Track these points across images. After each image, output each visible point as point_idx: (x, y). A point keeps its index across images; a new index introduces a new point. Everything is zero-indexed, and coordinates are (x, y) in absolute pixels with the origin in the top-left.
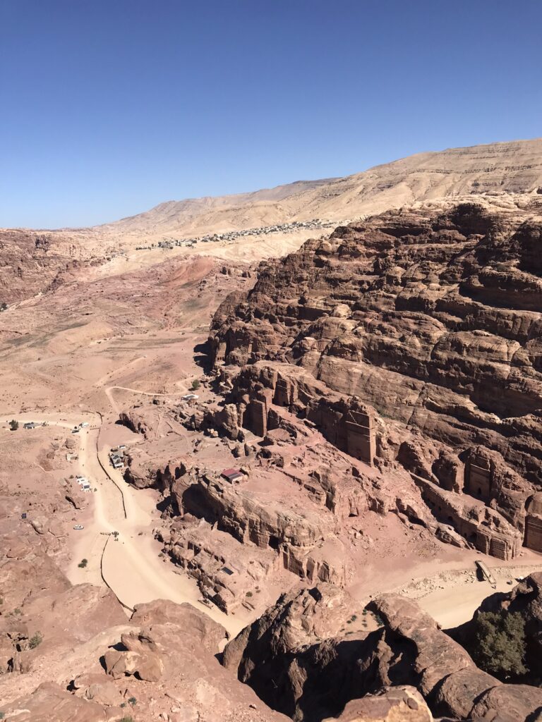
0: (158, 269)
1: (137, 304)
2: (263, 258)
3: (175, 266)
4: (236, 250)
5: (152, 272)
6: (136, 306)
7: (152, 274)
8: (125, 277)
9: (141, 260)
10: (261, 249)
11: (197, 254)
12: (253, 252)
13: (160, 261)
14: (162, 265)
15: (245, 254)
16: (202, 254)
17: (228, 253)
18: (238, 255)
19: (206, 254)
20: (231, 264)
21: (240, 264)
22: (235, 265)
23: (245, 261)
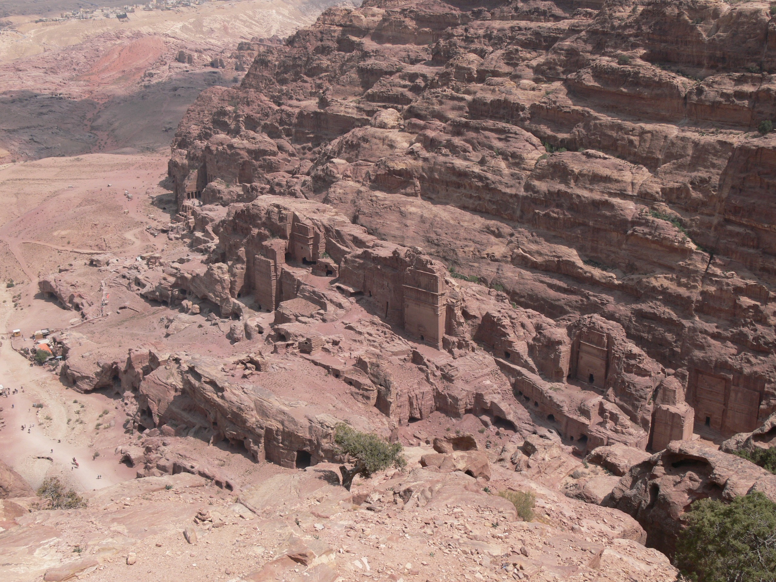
0: (73, 54)
1: (44, 110)
2: (242, 37)
3: (101, 48)
4: (198, 25)
5: (64, 59)
6: (42, 114)
7: (64, 63)
8: (21, 67)
9: (44, 40)
10: (238, 24)
11: (135, 29)
12: (225, 29)
13: (74, 41)
14: (78, 48)
15: (212, 31)
16: (144, 30)
17: (184, 28)
18: (202, 32)
19: (151, 30)
20: (192, 46)
21: (206, 47)
22: (199, 47)
23: (213, 41)
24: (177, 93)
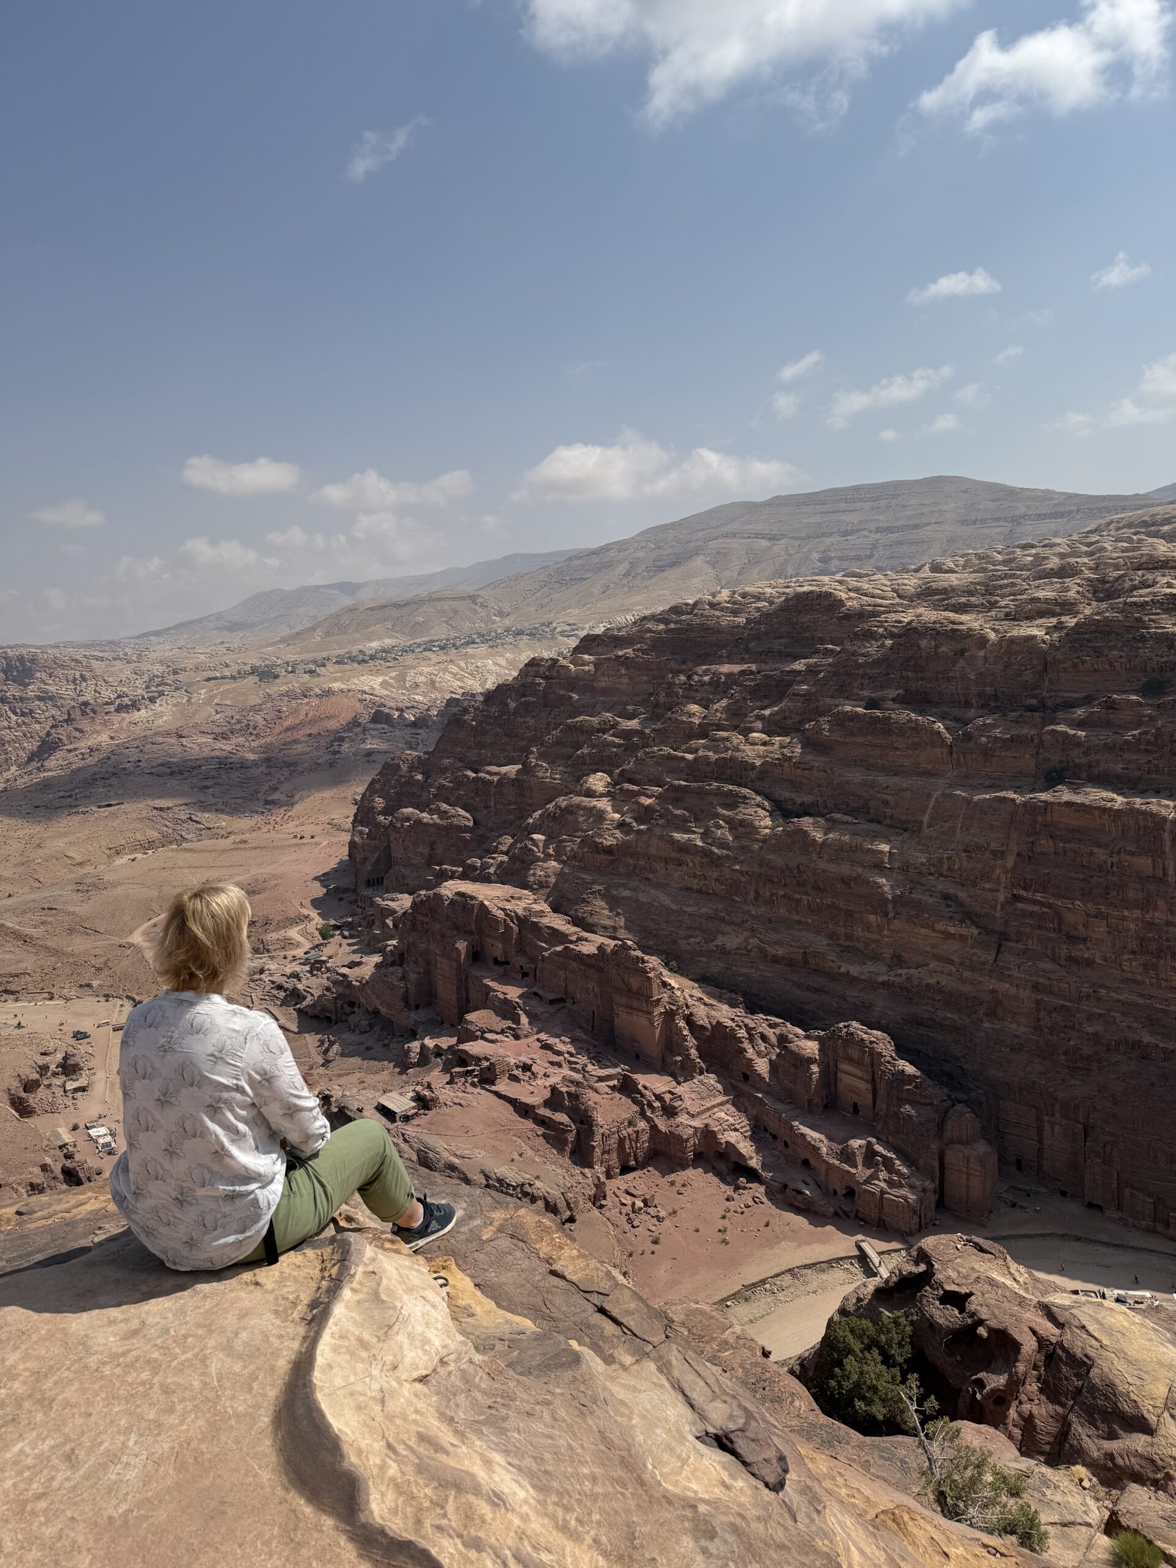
0: (251, 716)
1: (209, 783)
2: (452, 692)
3: (285, 709)
4: (401, 679)
5: (239, 722)
6: (206, 787)
7: (238, 727)
8: (185, 733)
9: (216, 701)
10: (448, 676)
11: (326, 687)
12: (433, 682)
13: (254, 700)
14: (255, 709)
15: (417, 685)
16: (337, 686)
17: (384, 684)
18: (405, 688)
19: (343, 686)
20: (392, 704)
21: (409, 705)
22: (400, 705)
23: (417, 697)
24: (371, 758)
